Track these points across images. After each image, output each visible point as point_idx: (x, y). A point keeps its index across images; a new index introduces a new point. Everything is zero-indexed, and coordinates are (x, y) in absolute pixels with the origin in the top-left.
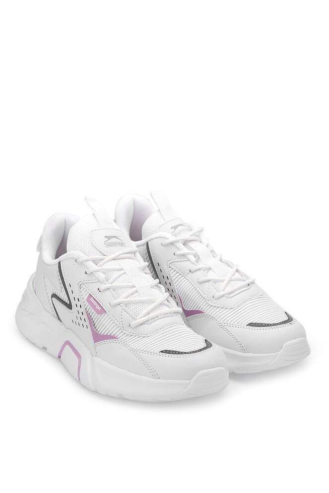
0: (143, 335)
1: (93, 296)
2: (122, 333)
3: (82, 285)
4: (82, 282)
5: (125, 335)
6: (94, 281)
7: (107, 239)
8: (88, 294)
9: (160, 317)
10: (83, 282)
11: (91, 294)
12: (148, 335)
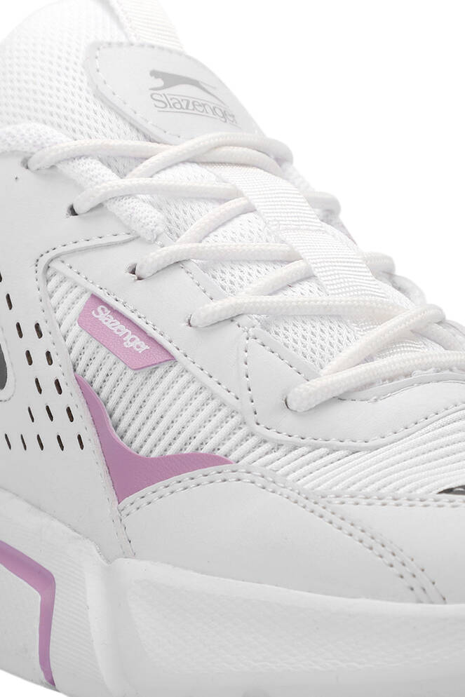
0: (347, 443)
1: (110, 300)
2: (252, 441)
3: (56, 265)
4: (53, 254)
5: (265, 447)
6: (109, 239)
7: (160, 83)
8: (86, 297)
9: (418, 374)
10: (60, 250)
11: (101, 294)
12: (370, 444)
